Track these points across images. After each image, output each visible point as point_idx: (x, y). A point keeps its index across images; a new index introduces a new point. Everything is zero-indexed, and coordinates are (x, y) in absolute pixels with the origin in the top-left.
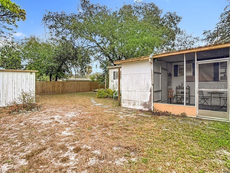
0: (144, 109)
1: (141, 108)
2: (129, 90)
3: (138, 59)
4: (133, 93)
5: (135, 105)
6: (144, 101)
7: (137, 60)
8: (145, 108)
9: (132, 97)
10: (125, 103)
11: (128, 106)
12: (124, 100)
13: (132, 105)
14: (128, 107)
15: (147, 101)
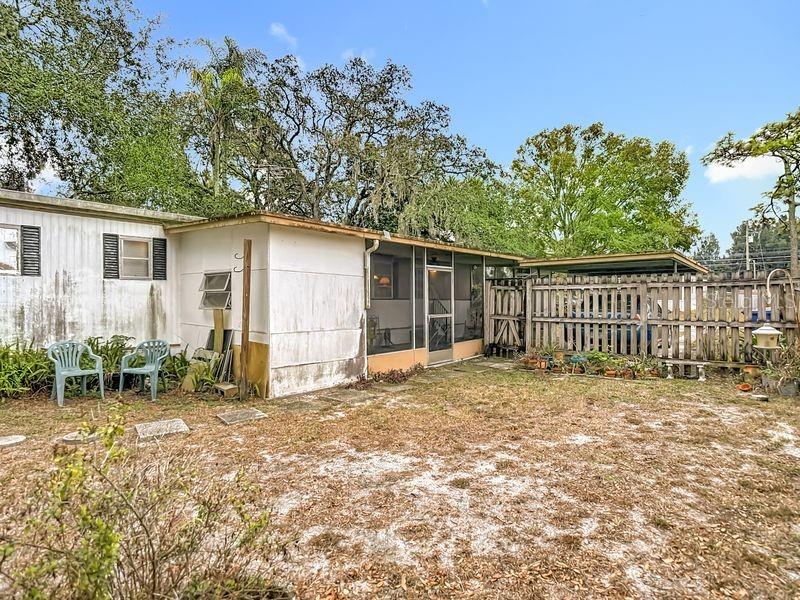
0: (347, 381)
1: (340, 379)
2: (299, 330)
3: (352, 232)
4: (314, 336)
5: (321, 375)
6: (347, 358)
7: (349, 232)
8: (348, 376)
9: (310, 352)
10: (285, 382)
11: (296, 387)
12: (282, 370)
13: (311, 379)
14: (299, 392)
15: (352, 356)
